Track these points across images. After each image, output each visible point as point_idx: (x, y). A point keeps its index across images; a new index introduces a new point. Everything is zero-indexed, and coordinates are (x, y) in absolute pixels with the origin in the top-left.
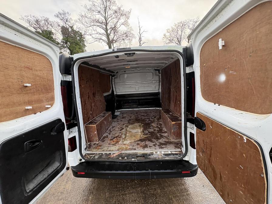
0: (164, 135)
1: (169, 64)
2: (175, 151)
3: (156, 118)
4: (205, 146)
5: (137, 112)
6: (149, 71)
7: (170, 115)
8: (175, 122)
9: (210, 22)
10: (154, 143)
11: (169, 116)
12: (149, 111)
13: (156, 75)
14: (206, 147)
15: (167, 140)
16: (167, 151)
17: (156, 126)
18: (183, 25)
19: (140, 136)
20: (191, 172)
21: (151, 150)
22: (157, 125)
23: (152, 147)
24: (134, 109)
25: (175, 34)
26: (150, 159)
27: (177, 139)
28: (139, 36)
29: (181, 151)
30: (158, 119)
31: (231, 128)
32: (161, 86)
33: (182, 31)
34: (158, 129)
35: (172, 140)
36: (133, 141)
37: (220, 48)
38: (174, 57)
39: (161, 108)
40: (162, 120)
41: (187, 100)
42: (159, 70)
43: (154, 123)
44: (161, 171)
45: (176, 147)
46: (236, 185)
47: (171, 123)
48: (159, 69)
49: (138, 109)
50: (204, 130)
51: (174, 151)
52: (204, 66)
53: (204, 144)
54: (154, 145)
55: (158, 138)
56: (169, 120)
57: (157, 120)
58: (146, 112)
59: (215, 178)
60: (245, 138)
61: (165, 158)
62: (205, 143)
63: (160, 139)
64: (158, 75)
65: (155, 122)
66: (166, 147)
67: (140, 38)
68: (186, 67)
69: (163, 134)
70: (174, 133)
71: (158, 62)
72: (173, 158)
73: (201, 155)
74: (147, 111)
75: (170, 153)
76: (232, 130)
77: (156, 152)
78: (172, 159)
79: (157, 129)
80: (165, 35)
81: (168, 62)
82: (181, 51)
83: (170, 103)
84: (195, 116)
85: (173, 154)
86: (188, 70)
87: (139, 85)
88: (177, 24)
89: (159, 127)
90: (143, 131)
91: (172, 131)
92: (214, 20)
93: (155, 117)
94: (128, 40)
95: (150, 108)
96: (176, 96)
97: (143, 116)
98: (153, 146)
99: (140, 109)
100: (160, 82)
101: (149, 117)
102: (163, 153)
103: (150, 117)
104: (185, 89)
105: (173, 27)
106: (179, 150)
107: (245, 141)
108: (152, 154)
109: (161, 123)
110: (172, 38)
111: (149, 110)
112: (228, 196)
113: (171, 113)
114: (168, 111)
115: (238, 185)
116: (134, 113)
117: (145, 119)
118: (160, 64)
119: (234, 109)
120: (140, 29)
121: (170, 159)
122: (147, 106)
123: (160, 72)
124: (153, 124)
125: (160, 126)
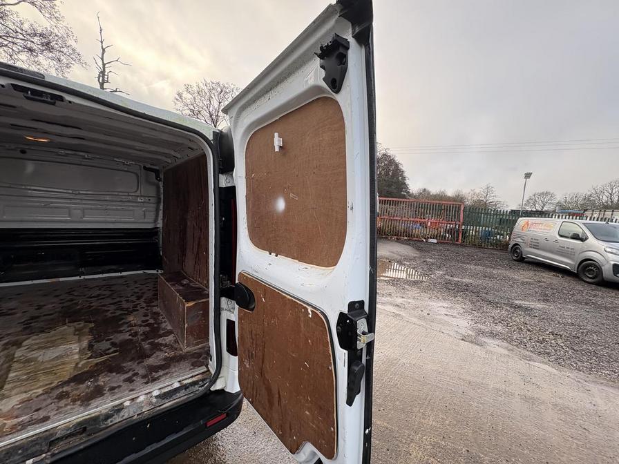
0: (163, 342)
1: (183, 161)
2: (191, 375)
3: (142, 300)
4: (254, 342)
5: (71, 288)
6: (126, 169)
7: (183, 285)
8: (195, 300)
9: (260, 97)
10: (130, 374)
11: (181, 288)
12: (120, 281)
13: (148, 182)
14: (256, 345)
15: (172, 354)
16: (170, 383)
17: (140, 323)
18: (222, 91)
19: (77, 364)
20: (228, 415)
21: (115, 397)
22: (144, 319)
23: (120, 386)
24: (61, 279)
25: (205, 103)
26: (109, 429)
27: (198, 344)
28: (101, 66)
29: (207, 372)
30: (149, 302)
31: (292, 296)
32: (161, 213)
33: (220, 103)
34: (147, 329)
35: (186, 349)
36: (40, 391)
37: (277, 149)
38: (194, 147)
39: (160, 271)
40: (159, 301)
41: (221, 248)
42: (157, 172)
43: (135, 313)
44: (148, 450)
45: (195, 365)
46: (300, 402)
47: (184, 306)
48: (157, 168)
49: (78, 278)
50: (252, 310)
51: (188, 378)
52: (253, 179)
53: (252, 338)
54: (130, 380)
55: (142, 356)
56: (179, 297)
57: (144, 305)
58: (108, 284)
59: (271, 404)
60: (310, 309)
61: (162, 407)
62: (254, 337)
63: (149, 357)
64: (153, 184)
65: (138, 310)
66: (167, 374)
67: (103, 73)
68: (219, 173)
69: (160, 340)
70: (191, 331)
71: (153, 148)
72: (185, 397)
73: (248, 366)
74: (113, 282)
75: (177, 385)
76: (294, 300)
77: (133, 399)
78: (182, 401)
79: (141, 330)
80: (180, 95)
81: (182, 157)
82: (211, 138)
83: (184, 254)
84: (237, 282)
85: (186, 385)
86: (224, 182)
87: (84, 202)
88: (209, 84)
89: (152, 321)
90: (90, 347)
91: (186, 325)
92: (267, 96)
93: (139, 298)
94: (52, 59)
95: (124, 274)
96: (200, 238)
97: (94, 297)
98: (125, 386)
99: (87, 277)
100: (158, 203)
101: (118, 299)
102: (156, 393)
103: (123, 299)
104: (218, 222)
105: (201, 85)
106: (203, 369)
107: (310, 316)
108: (119, 409)
109: (156, 309)
110: (197, 109)
111: (122, 277)
112: (291, 430)
113: (185, 282)
114: (176, 277)
115: (303, 401)
116: (57, 293)
117: (104, 306)
118: (159, 157)
119: (297, 261)
120: (104, 50)
121: (178, 403)
122: (114, 267)
123: (162, 176)
124: (131, 318)
125: (155, 319)
